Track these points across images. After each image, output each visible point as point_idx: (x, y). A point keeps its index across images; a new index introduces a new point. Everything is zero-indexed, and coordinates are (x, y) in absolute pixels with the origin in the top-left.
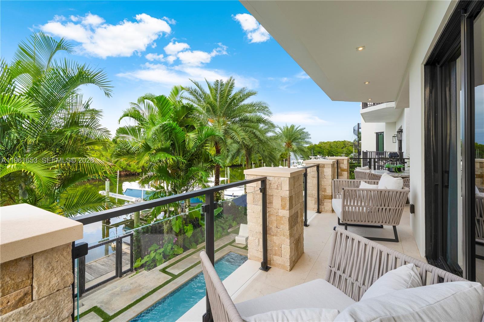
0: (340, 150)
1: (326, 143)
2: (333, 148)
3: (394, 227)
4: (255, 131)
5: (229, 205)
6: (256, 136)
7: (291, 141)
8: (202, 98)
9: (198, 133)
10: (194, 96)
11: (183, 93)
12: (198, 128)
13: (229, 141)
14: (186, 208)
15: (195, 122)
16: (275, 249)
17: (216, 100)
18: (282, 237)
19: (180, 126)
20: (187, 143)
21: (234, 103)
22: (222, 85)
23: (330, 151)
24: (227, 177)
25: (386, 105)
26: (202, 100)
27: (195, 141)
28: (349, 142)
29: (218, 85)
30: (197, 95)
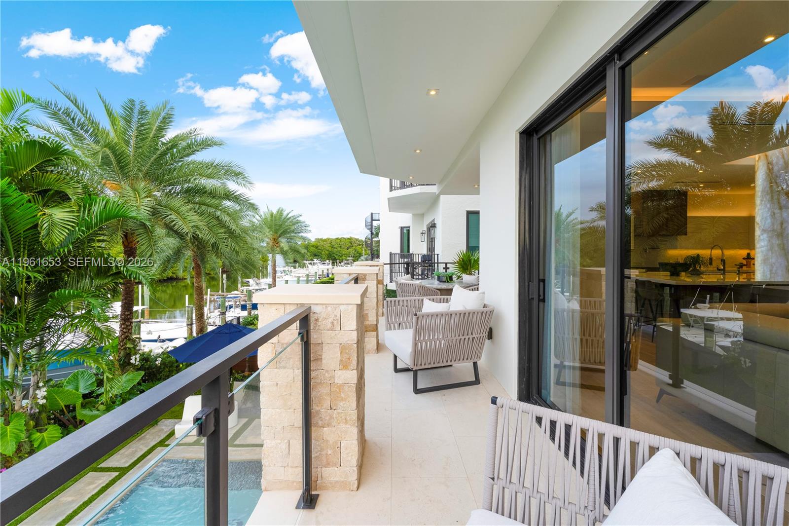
0: (345, 251)
1: (325, 240)
2: (334, 248)
3: (475, 364)
4: (219, 213)
5: (157, 363)
6: (221, 224)
7: (278, 235)
8: (87, 131)
9: (78, 211)
10: (64, 124)
11: (28, 111)
12: (78, 199)
13: (160, 231)
14: (39, 388)
15: (68, 183)
16: (327, 454)
17: (127, 143)
18: (343, 426)
19: (23, 189)
20: (43, 233)
21: (172, 155)
22: (143, 113)
23: (331, 253)
24: (143, 304)
25: (420, 189)
26: (86, 136)
27: (69, 227)
28: (357, 240)
29: (132, 111)
30: (74, 122)
